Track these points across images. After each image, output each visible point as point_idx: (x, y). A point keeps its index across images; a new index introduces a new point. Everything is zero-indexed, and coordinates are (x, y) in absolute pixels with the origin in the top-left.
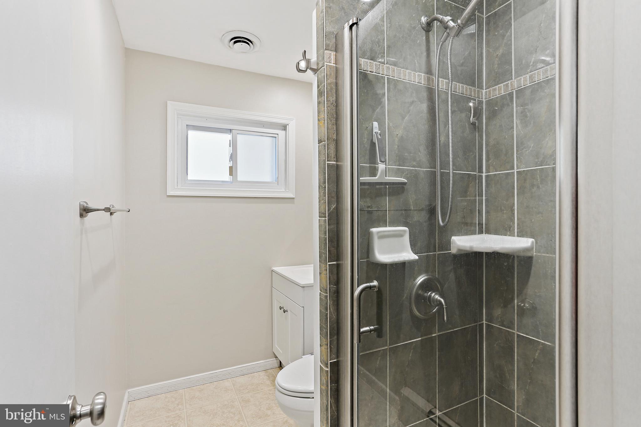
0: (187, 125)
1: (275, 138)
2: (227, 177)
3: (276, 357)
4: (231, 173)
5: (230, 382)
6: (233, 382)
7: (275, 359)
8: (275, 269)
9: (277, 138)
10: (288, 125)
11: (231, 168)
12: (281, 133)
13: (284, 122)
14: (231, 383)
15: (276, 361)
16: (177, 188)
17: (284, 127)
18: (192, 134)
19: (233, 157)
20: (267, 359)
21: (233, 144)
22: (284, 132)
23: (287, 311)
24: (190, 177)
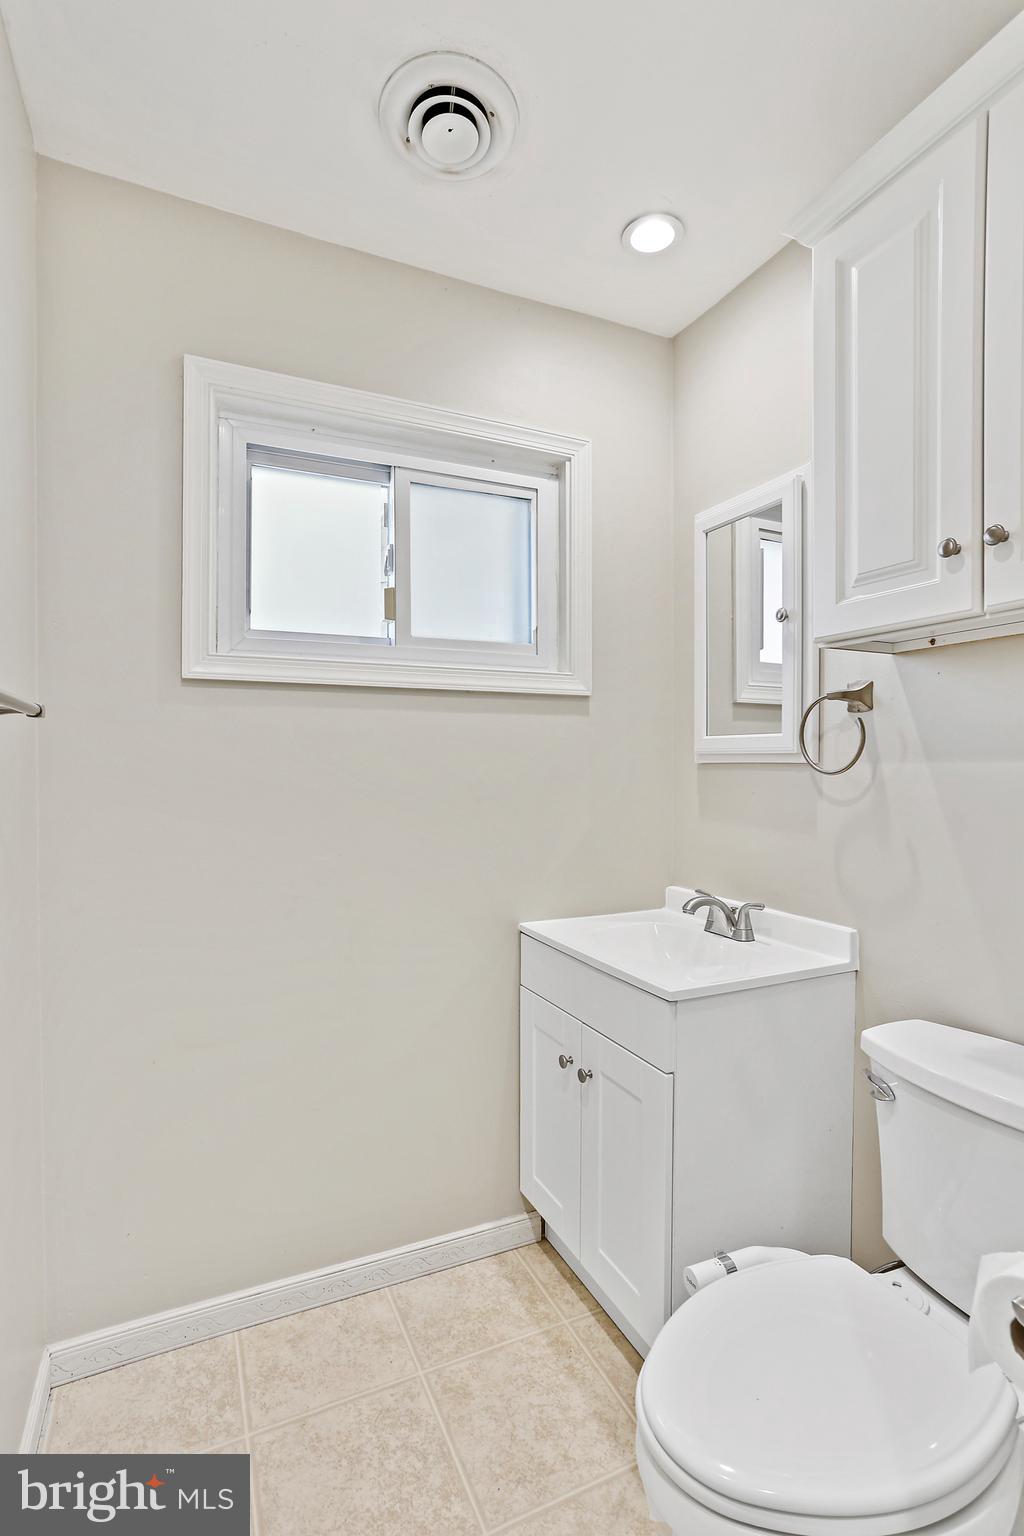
0: (249, 446)
1: (524, 504)
2: (377, 627)
3: (531, 1210)
4: (390, 613)
5: (388, 1301)
6: (399, 1302)
7: (526, 1216)
8: (527, 925)
9: (534, 502)
10: (570, 460)
11: (390, 595)
12: (548, 487)
13: (558, 449)
14: (393, 1305)
15: (528, 1223)
16: (214, 653)
17: (557, 469)
18: (262, 478)
19: (396, 559)
20: (499, 1218)
21: (399, 516)
22: (553, 484)
23: (591, 1076)
24: (257, 622)
